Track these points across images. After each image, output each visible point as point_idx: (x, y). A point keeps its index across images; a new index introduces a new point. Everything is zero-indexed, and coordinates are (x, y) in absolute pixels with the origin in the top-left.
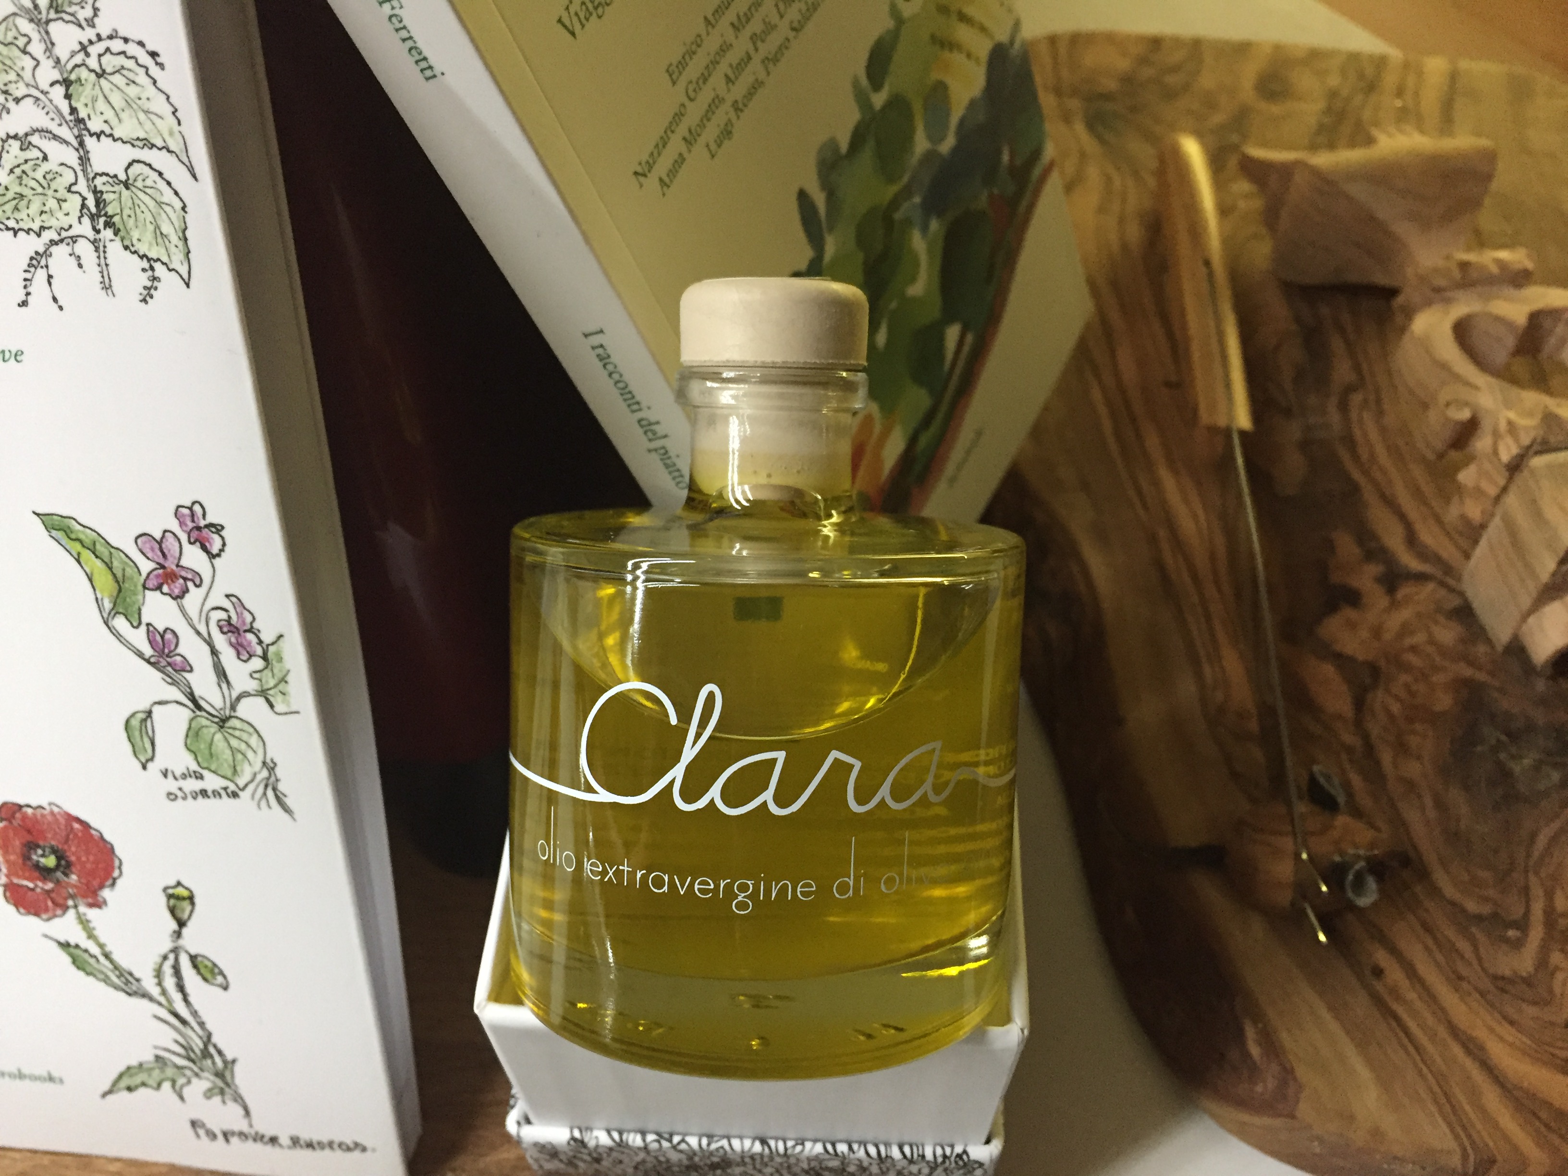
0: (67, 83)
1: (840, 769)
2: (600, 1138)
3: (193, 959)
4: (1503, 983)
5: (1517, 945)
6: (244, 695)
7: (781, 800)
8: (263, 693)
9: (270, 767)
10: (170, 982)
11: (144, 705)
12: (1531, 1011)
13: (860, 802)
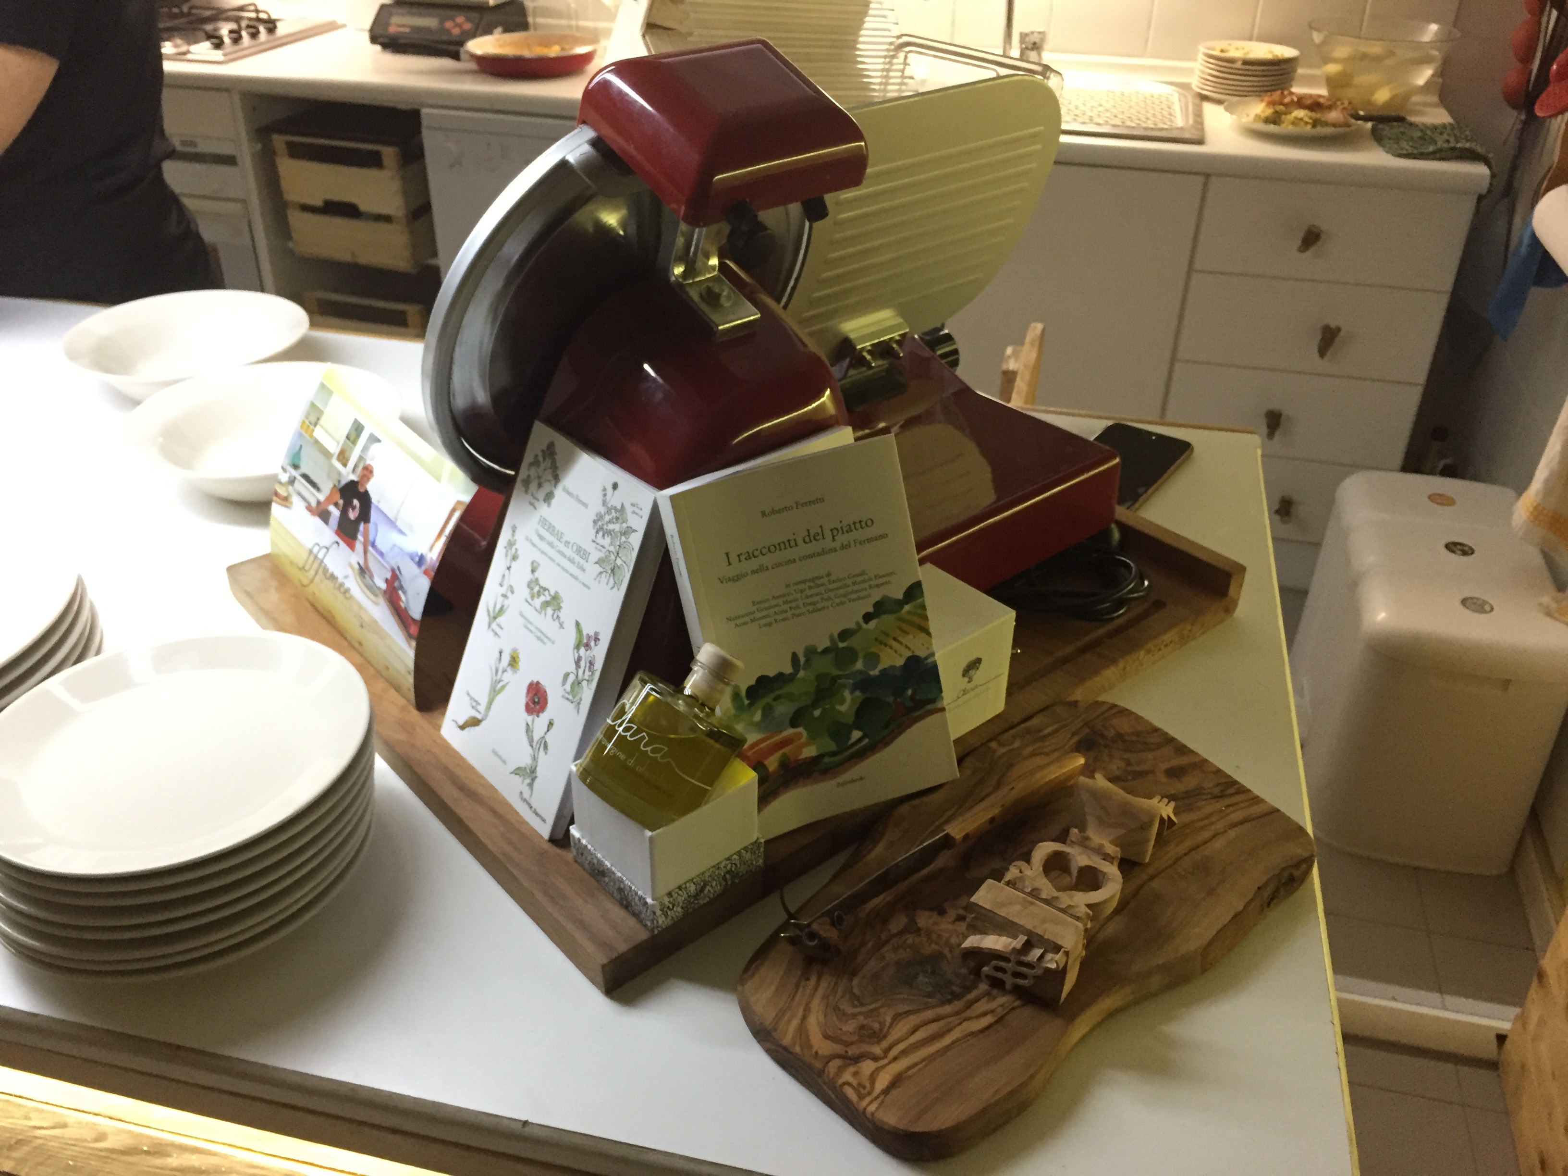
0: (620, 546)
1: (643, 737)
2: (584, 842)
3: (545, 742)
4: (836, 1009)
5: (855, 1006)
6: (585, 680)
7: (631, 736)
8: (588, 681)
9: (581, 699)
10: (538, 746)
11: (569, 671)
12: (835, 1018)
13: (644, 747)
